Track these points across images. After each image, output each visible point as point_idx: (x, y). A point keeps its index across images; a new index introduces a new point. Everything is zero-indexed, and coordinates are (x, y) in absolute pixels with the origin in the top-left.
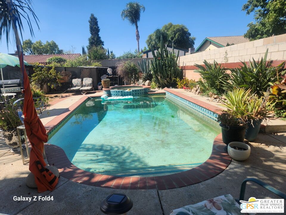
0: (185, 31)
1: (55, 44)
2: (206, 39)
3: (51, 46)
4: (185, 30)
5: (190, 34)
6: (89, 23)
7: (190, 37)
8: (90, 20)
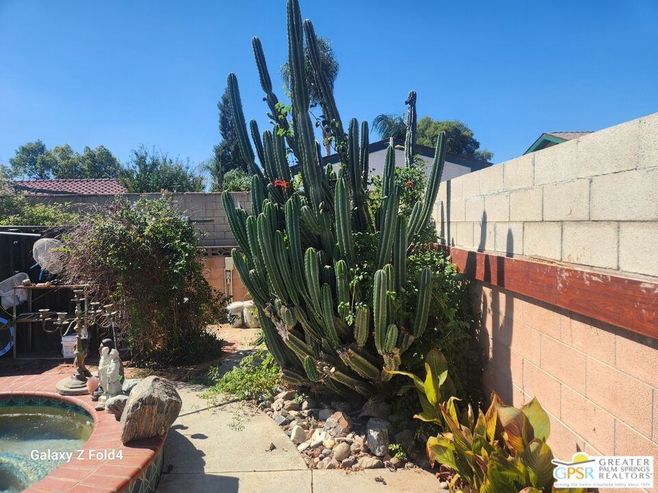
0: (464, 137)
1: (108, 154)
2: (545, 137)
3: (94, 161)
4: (465, 133)
5: (477, 145)
6: (220, 108)
7: (477, 151)
8: (222, 103)
